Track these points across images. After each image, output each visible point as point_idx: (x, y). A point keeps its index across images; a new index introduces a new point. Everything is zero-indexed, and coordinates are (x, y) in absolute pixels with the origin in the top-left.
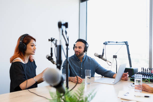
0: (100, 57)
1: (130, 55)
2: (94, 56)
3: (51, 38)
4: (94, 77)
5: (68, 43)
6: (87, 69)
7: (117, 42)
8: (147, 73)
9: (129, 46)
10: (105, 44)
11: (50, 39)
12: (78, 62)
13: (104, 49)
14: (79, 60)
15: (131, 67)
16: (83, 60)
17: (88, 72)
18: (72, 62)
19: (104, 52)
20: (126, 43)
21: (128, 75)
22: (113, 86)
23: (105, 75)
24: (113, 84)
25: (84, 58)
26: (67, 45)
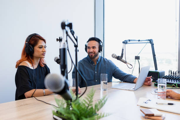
0: (118, 58)
1: (155, 55)
2: (112, 57)
3: (60, 38)
4: (111, 82)
5: (76, 44)
6: (103, 73)
7: (139, 41)
8: (175, 77)
9: (154, 45)
10: (125, 42)
11: (58, 39)
12: (92, 65)
13: (123, 50)
14: (92, 63)
15: (157, 70)
16: (97, 62)
17: (104, 76)
18: (84, 65)
19: (124, 53)
20: (151, 41)
21: (152, 80)
22: (133, 92)
23: (124, 80)
24: (133, 90)
25: (99, 60)
26: (76, 46)
